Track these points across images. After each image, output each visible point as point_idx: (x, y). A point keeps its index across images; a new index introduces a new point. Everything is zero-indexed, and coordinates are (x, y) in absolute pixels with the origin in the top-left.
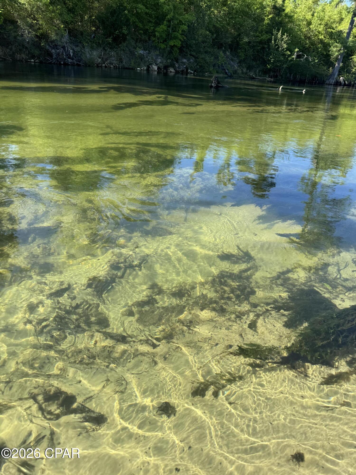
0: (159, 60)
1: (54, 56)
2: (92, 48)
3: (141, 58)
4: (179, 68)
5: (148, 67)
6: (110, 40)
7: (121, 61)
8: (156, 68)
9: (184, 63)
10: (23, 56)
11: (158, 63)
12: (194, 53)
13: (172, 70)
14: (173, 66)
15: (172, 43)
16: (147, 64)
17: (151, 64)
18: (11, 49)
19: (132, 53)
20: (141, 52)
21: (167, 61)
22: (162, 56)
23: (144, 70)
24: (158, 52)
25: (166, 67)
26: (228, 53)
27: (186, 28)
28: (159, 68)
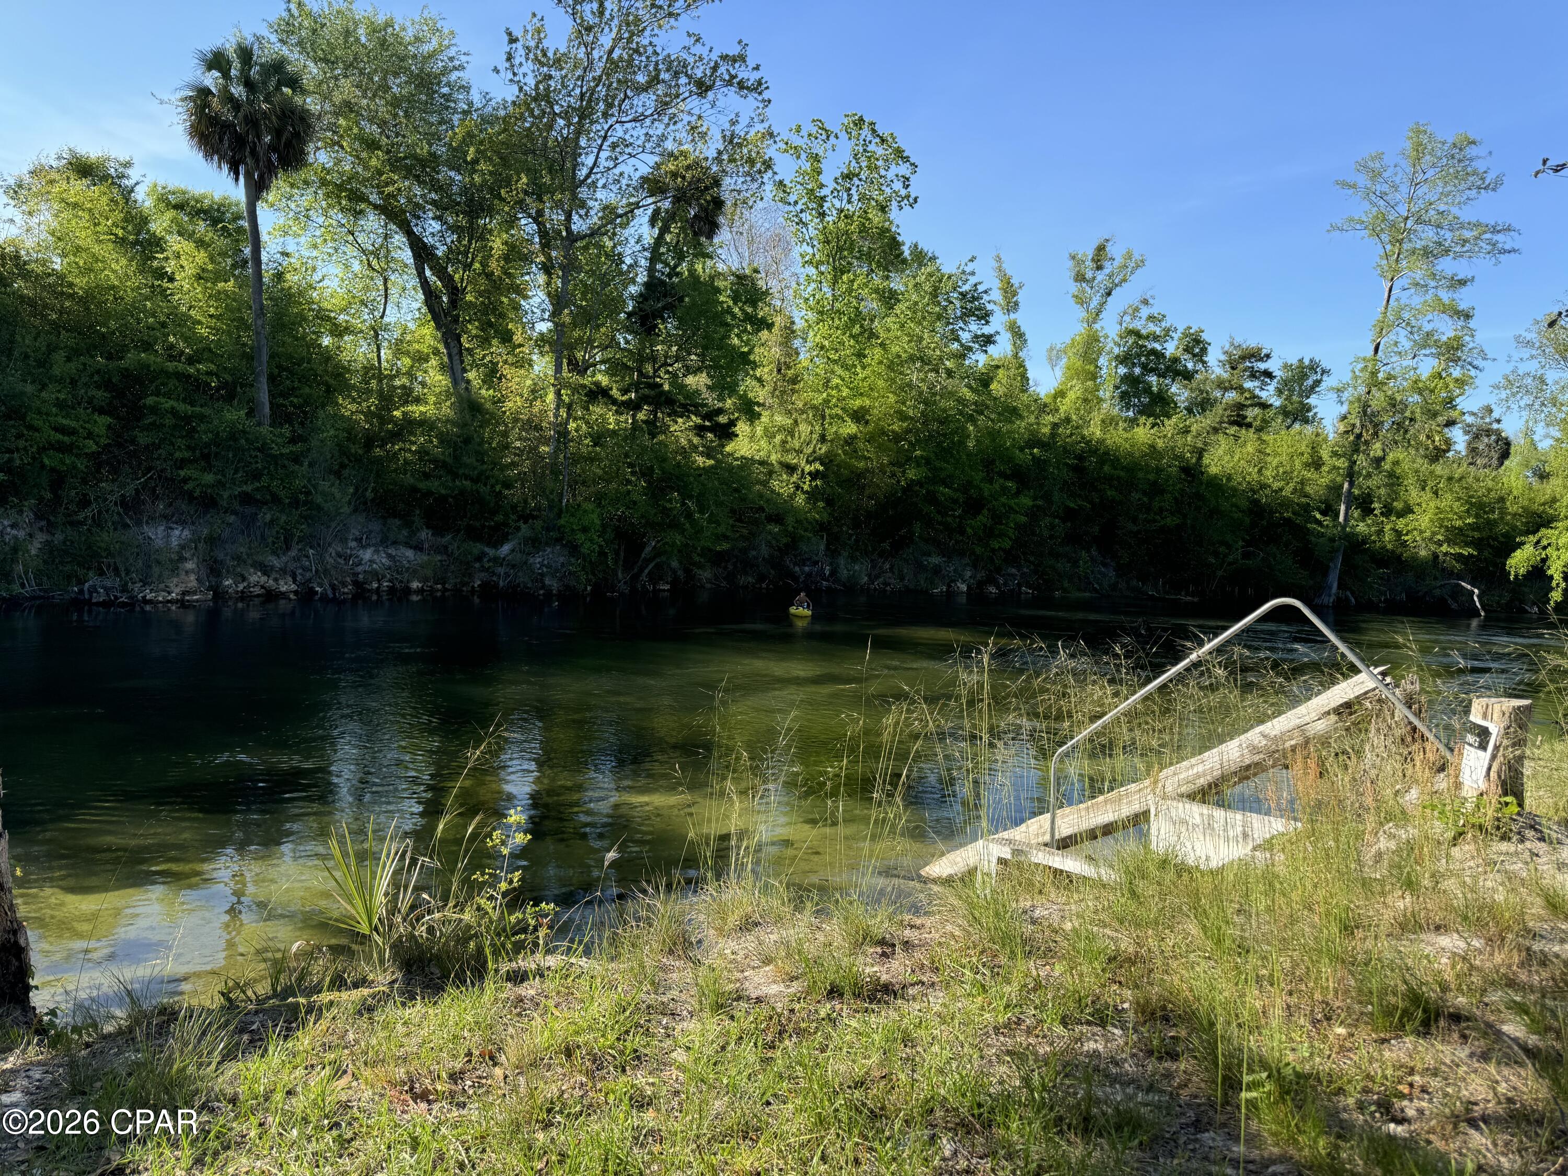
0: (969, 574)
2: (854, 559)
3: (937, 570)
4: (1005, 584)
5: (949, 586)
6: (886, 545)
7: (902, 578)
8: (964, 587)
9: (1014, 577)
11: (967, 577)
12: (1032, 559)
13: (993, 590)
14: (991, 580)
15: (995, 545)
16: (947, 580)
17: (954, 581)
18: (725, 568)
19: (919, 564)
20: (935, 560)
21: (982, 575)
22: (975, 566)
23: (942, 592)
24: (966, 560)
25: (981, 584)
26: (1094, 552)
27: (1023, 519)
28: (969, 587)
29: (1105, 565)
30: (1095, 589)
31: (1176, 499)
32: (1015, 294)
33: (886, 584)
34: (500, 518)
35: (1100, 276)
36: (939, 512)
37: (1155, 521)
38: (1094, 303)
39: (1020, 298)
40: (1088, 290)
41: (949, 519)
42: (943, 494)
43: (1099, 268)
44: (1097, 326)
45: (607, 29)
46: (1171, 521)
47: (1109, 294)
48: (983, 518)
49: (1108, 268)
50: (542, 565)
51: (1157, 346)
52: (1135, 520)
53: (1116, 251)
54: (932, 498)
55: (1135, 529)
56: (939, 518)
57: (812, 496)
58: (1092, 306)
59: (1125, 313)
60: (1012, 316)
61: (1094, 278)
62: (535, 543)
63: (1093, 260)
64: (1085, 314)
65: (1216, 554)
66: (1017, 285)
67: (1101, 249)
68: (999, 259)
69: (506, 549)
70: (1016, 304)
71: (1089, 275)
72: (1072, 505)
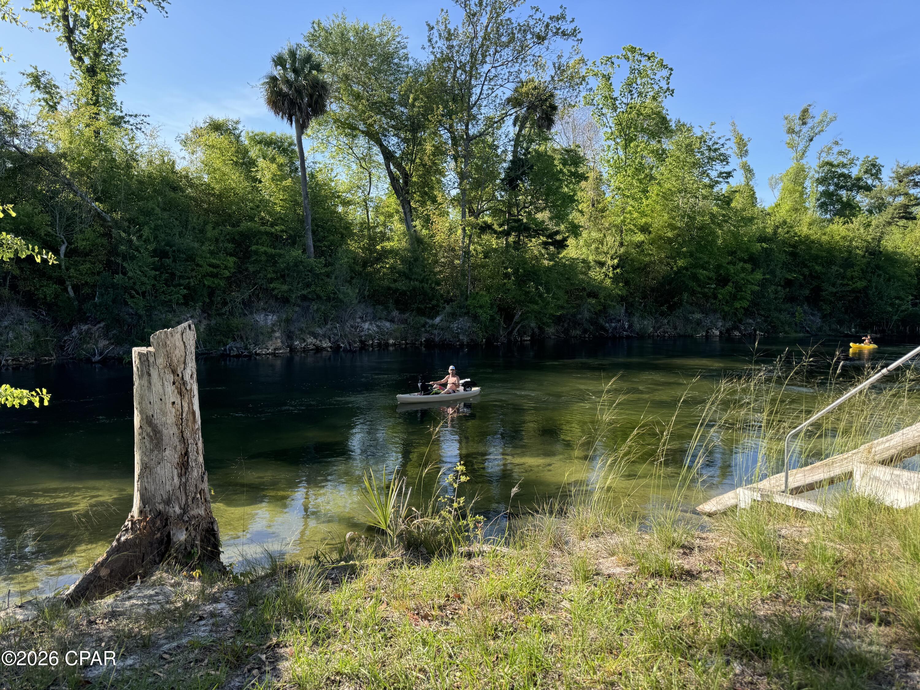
0: (720, 324)
2: (643, 317)
3: (699, 323)
4: (745, 330)
5: (707, 332)
6: (664, 308)
7: (675, 329)
8: (717, 333)
9: (751, 324)
10: (578, 332)
11: (719, 326)
12: (763, 313)
13: (737, 333)
14: (737, 328)
15: (737, 305)
16: (706, 329)
18: (563, 326)
19: (687, 320)
20: (698, 316)
21: (729, 324)
22: (724, 319)
23: (702, 336)
24: (718, 315)
25: (728, 331)
26: (806, 307)
27: (757, 288)
28: (721, 332)
29: (813, 315)
30: (807, 331)
31: (862, 270)
32: (745, 145)
33: (665, 332)
34: (434, 302)
35: (805, 129)
36: (699, 286)
37: (848, 285)
38: (801, 147)
39: (749, 147)
40: (797, 138)
41: (706, 290)
42: (702, 275)
43: (804, 123)
44: (803, 162)
45: (484, 13)
46: (860, 284)
47: (811, 140)
48: (729, 288)
49: (810, 123)
50: (458, 328)
51: (846, 171)
52: (834, 285)
53: (817, 113)
54: (694, 277)
55: (834, 290)
56: (699, 289)
57: (616, 279)
58: (799, 149)
59: (822, 151)
60: (744, 159)
61: (800, 131)
62: (453, 316)
63: (800, 119)
64: (794, 155)
65: (892, 305)
66: (746, 140)
67: (806, 111)
68: (734, 124)
69: (438, 320)
70: (746, 151)
71: (797, 129)
72: (790, 277)
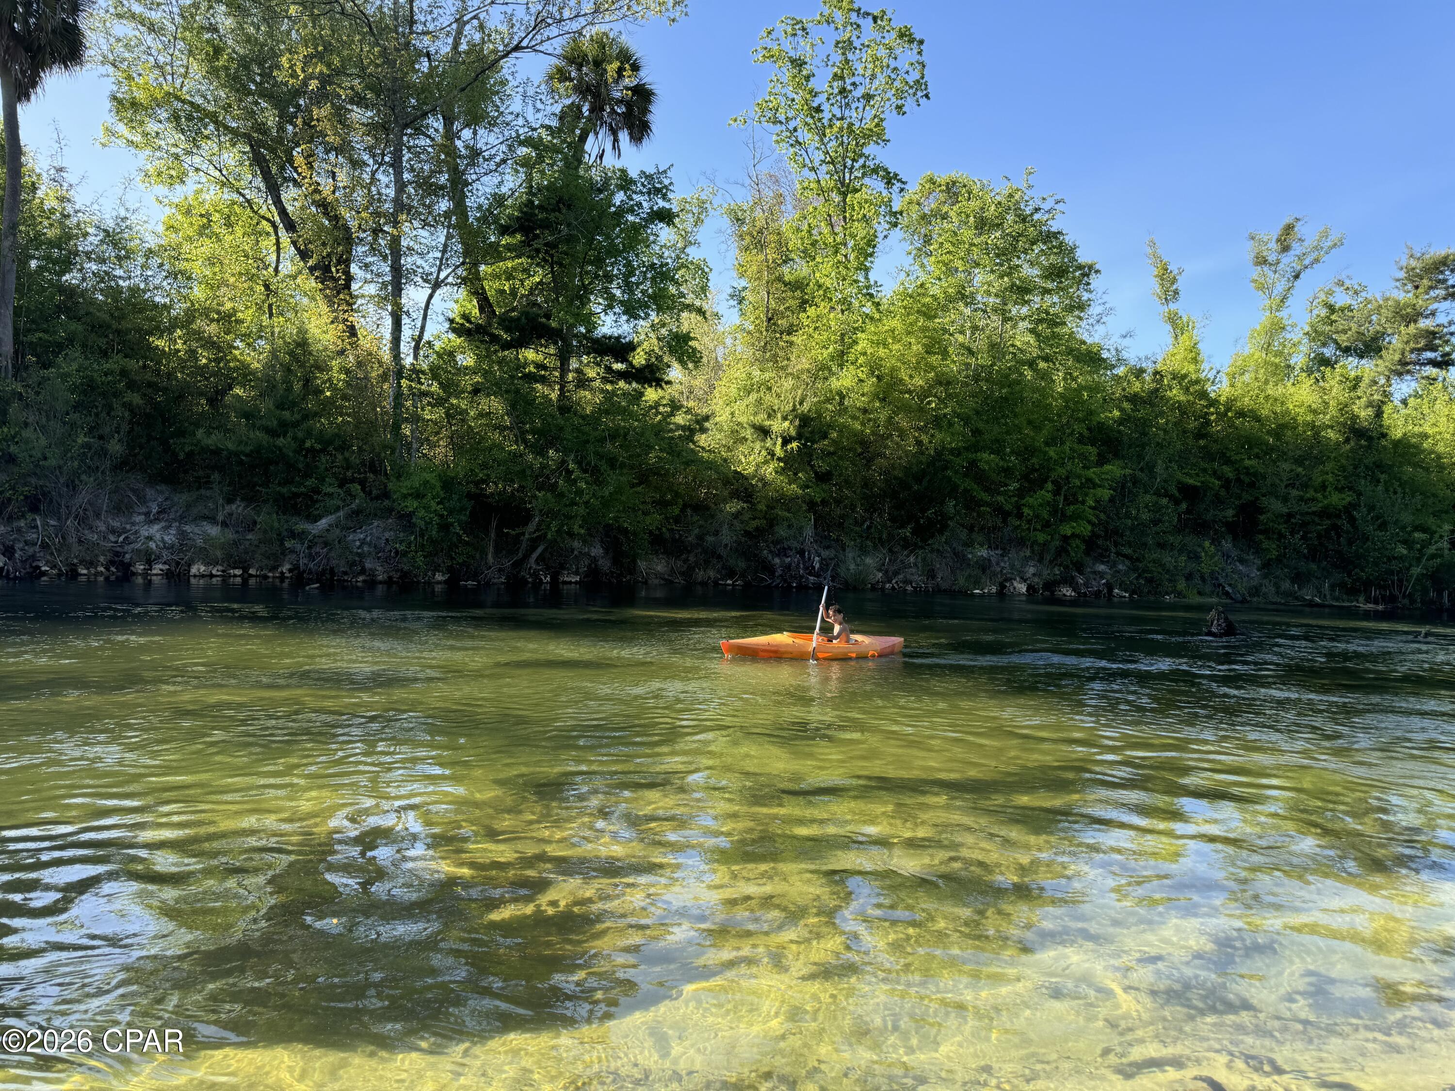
0: (1032, 570)
1: (779, 572)
2: (863, 551)
4: (1086, 585)
7: (931, 574)
8: (1022, 588)
9: (1101, 575)
10: (712, 574)
11: (1028, 575)
12: (1127, 551)
13: (1067, 591)
14: (1070, 582)
16: (1000, 579)
17: (1010, 580)
19: (960, 558)
20: (983, 552)
21: (1050, 571)
22: (1041, 560)
23: (990, 593)
24: (1027, 552)
25: (1050, 586)
26: (1226, 545)
29: (1241, 561)
30: (1227, 594)
32: (1174, 281)
33: (909, 582)
35: (1287, 259)
37: (1314, 500)
39: (1180, 285)
40: (1270, 274)
43: (1286, 249)
44: (1283, 314)
47: (1297, 277)
49: (1297, 249)
50: (363, 542)
55: (1286, 510)
58: (1275, 292)
60: (1173, 306)
61: (1279, 261)
62: (358, 518)
63: (1278, 240)
64: (1267, 302)
66: (1176, 272)
67: (1289, 229)
68: (1152, 244)
70: (1176, 292)
71: (1272, 258)
72: (1190, 481)
